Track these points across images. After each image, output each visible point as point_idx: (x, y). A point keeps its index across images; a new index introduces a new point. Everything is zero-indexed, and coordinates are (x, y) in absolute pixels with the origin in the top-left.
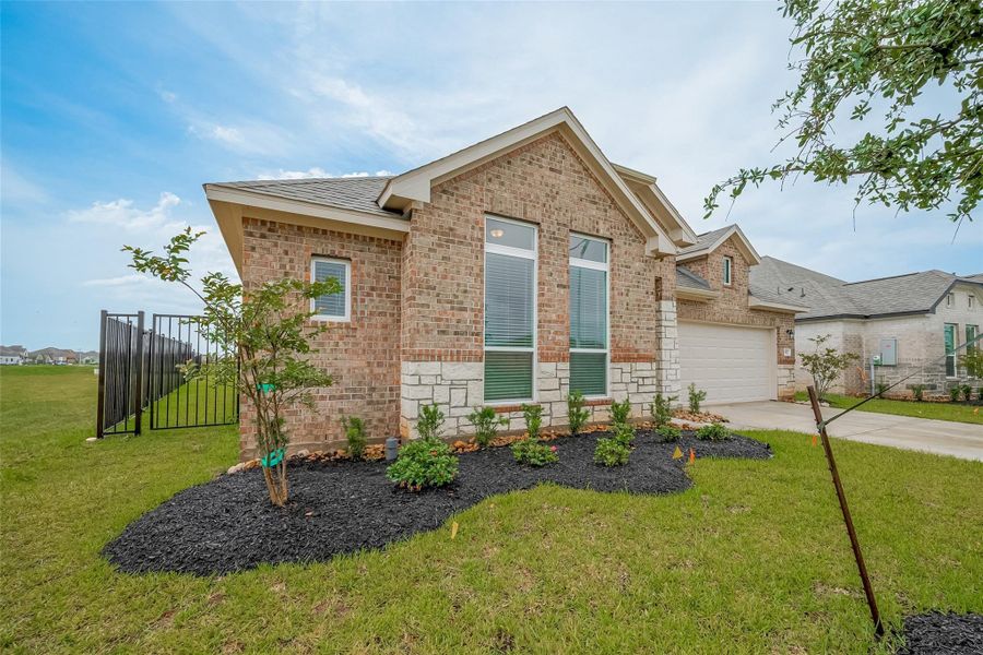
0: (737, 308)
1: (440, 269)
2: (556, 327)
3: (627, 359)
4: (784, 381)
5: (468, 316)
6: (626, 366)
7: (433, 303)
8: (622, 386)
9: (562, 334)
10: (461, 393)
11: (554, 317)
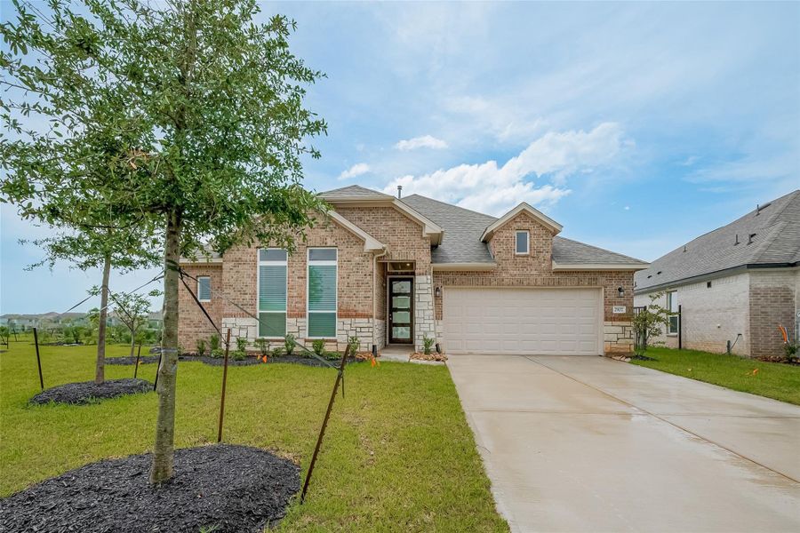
0: (535, 272)
1: (235, 277)
2: (297, 300)
3: (348, 316)
4: (614, 338)
5: (247, 297)
6: (348, 321)
7: (232, 292)
8: (344, 332)
9: (300, 303)
10: (245, 332)
11: (295, 294)
